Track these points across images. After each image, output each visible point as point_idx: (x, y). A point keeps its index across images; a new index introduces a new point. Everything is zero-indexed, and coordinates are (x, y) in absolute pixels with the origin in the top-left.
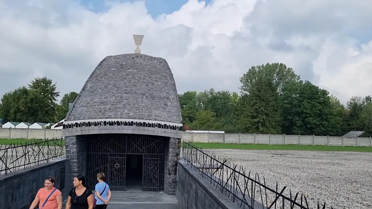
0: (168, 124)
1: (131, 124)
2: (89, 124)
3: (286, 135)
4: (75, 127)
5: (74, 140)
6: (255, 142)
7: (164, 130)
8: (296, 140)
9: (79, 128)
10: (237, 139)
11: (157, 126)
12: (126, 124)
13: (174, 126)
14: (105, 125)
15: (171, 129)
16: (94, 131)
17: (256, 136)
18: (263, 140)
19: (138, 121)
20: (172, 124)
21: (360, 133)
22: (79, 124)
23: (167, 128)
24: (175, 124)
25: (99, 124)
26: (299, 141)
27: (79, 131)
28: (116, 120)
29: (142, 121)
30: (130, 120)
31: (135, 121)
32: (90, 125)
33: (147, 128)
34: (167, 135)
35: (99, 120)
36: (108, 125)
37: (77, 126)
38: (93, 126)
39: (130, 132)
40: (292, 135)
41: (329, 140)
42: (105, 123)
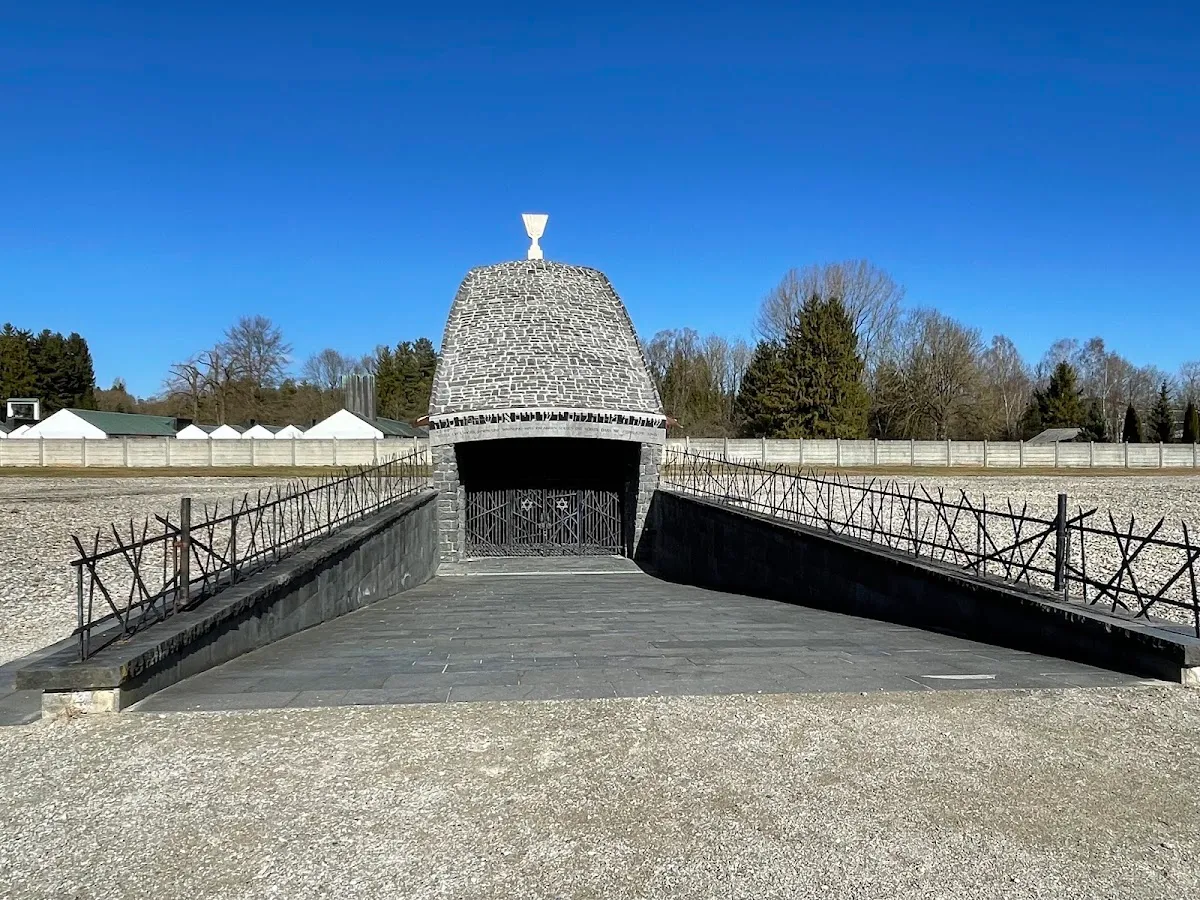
0: (637, 415)
1: (564, 417)
2: (482, 420)
3: (880, 442)
4: (452, 426)
5: (452, 453)
6: (801, 459)
7: (628, 427)
8: (904, 452)
9: (460, 429)
10: (756, 452)
11: (614, 420)
12: (554, 418)
13: (650, 419)
14: (513, 420)
15: (643, 425)
16: (490, 433)
17: (805, 446)
18: (822, 453)
19: (578, 411)
20: (644, 416)
21: (1074, 432)
22: (462, 421)
23: (636, 424)
24: (650, 417)
25: (500, 418)
26: (912, 456)
27: (461, 435)
28: (534, 411)
29: (586, 412)
30: (563, 411)
31: (571, 411)
32: (483, 422)
33: (594, 424)
34: (634, 438)
35: (500, 412)
36: (518, 421)
37: (457, 425)
38: (488, 423)
39: (562, 434)
40: (896, 442)
41: (988, 452)
42: (513, 417)
